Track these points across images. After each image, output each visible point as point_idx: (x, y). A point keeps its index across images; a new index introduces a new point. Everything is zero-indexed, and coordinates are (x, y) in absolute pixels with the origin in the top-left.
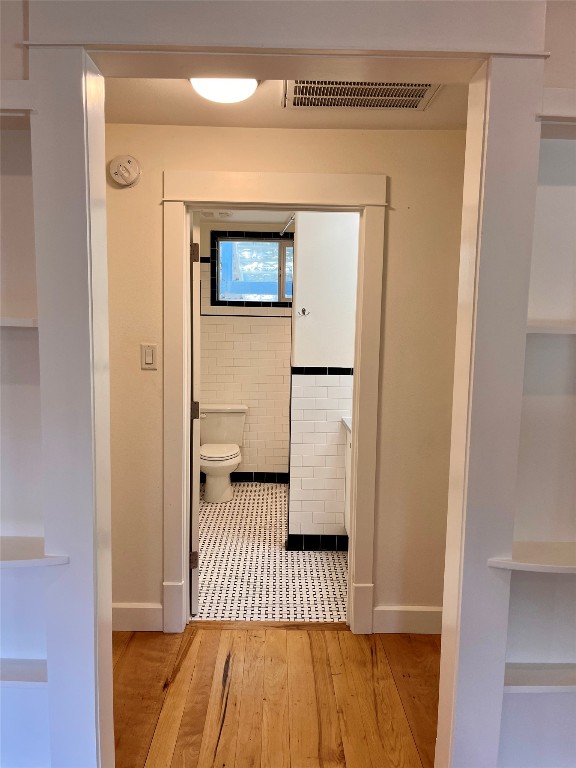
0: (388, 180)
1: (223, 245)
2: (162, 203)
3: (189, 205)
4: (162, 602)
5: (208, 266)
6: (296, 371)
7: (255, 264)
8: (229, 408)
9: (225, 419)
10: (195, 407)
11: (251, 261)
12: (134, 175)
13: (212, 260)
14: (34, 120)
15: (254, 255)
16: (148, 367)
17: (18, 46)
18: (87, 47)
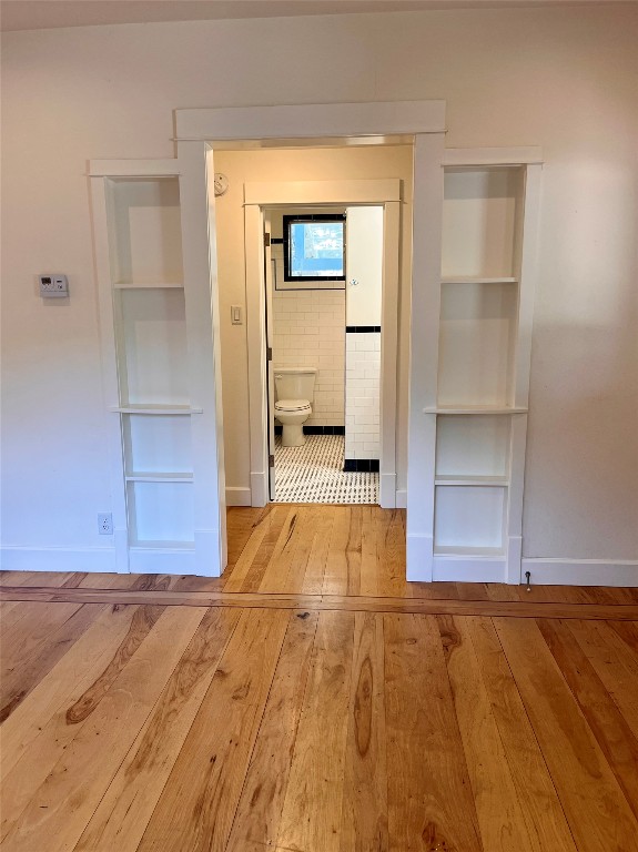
0: (402, 182)
1: (294, 227)
2: (244, 206)
3: (262, 207)
4: (250, 486)
5: (281, 246)
6: (350, 330)
7: (329, 241)
8: (302, 369)
9: (299, 380)
10: (269, 351)
11: (325, 238)
12: (224, 187)
13: (284, 241)
14: (180, 179)
15: (328, 232)
16: (237, 322)
17: (172, 140)
18: (207, 140)
